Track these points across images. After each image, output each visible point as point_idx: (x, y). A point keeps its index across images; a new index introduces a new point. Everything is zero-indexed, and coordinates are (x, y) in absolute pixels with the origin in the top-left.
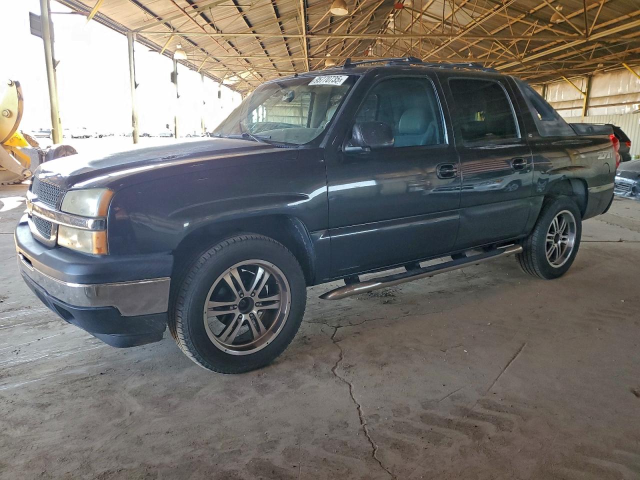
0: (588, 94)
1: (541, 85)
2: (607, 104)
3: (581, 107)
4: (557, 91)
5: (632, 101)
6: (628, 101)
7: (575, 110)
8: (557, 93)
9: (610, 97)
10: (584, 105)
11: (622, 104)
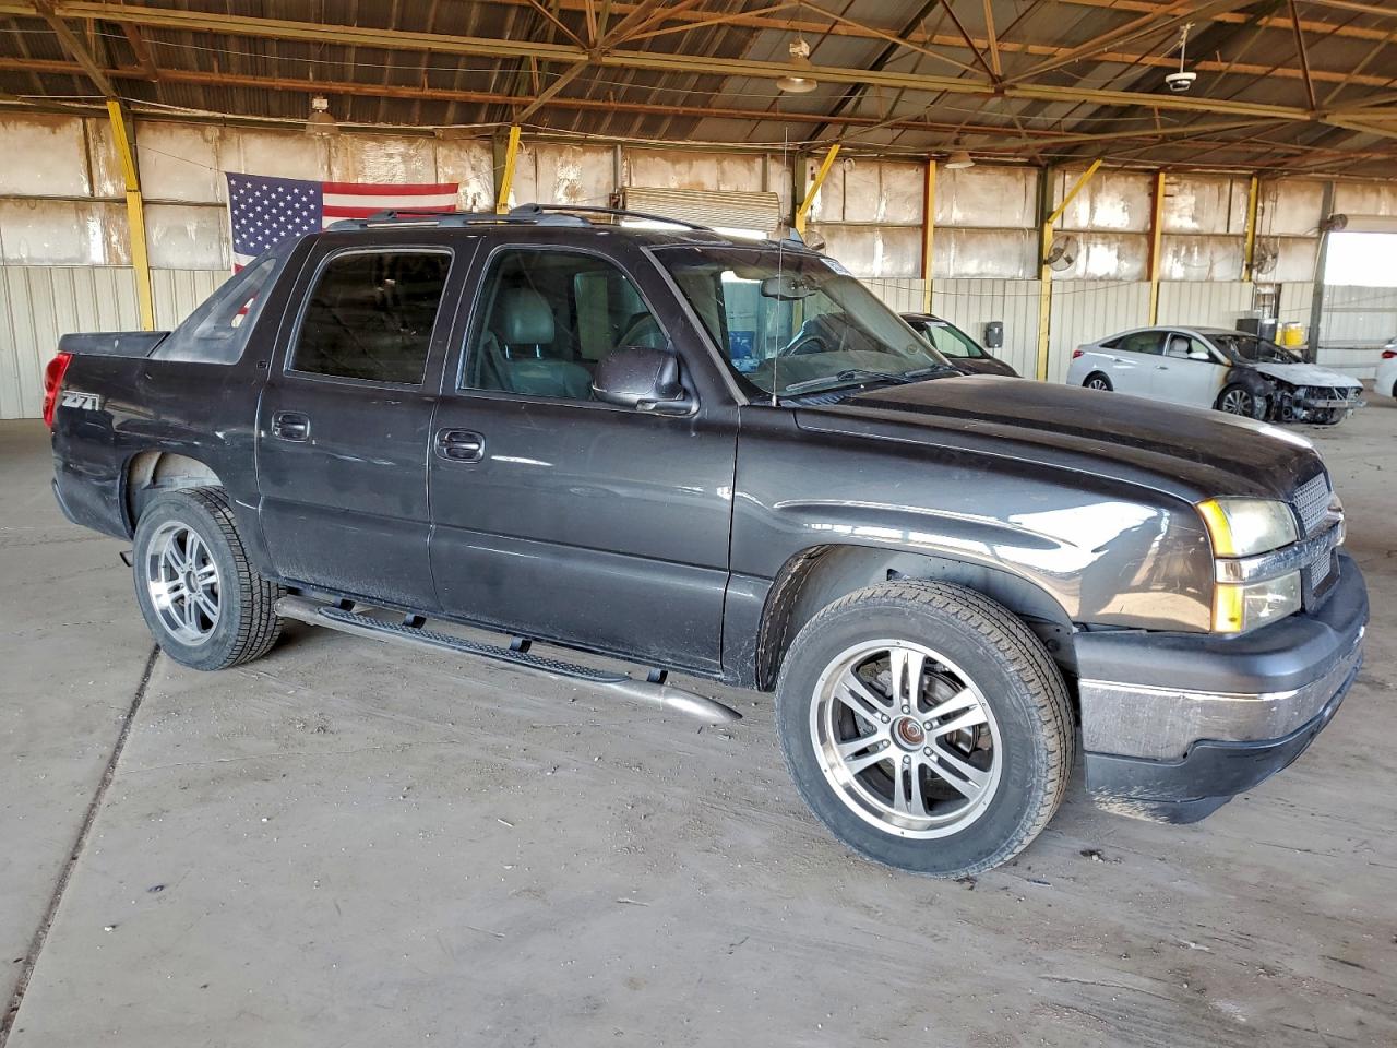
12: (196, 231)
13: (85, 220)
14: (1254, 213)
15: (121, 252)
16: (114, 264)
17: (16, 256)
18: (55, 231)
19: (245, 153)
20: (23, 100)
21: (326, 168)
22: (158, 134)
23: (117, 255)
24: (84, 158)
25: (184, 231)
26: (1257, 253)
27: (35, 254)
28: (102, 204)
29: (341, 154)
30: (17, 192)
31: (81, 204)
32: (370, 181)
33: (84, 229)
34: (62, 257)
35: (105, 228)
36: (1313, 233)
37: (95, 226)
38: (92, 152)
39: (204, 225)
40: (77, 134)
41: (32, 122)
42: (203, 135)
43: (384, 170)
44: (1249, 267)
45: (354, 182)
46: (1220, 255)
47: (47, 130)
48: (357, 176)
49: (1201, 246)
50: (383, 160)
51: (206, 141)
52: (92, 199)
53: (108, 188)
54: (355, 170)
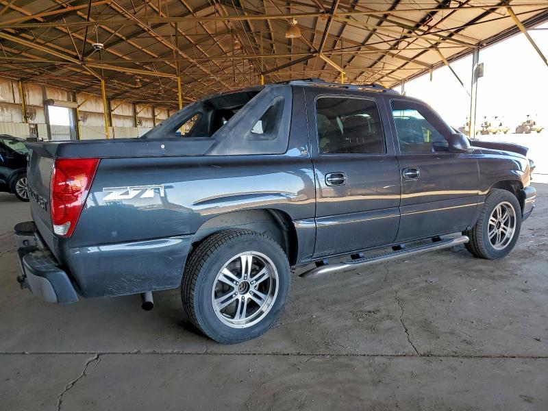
14: (23, 96)
26: (28, 113)
36: (42, 105)
44: (26, 118)
46: (14, 112)
49: (7, 108)
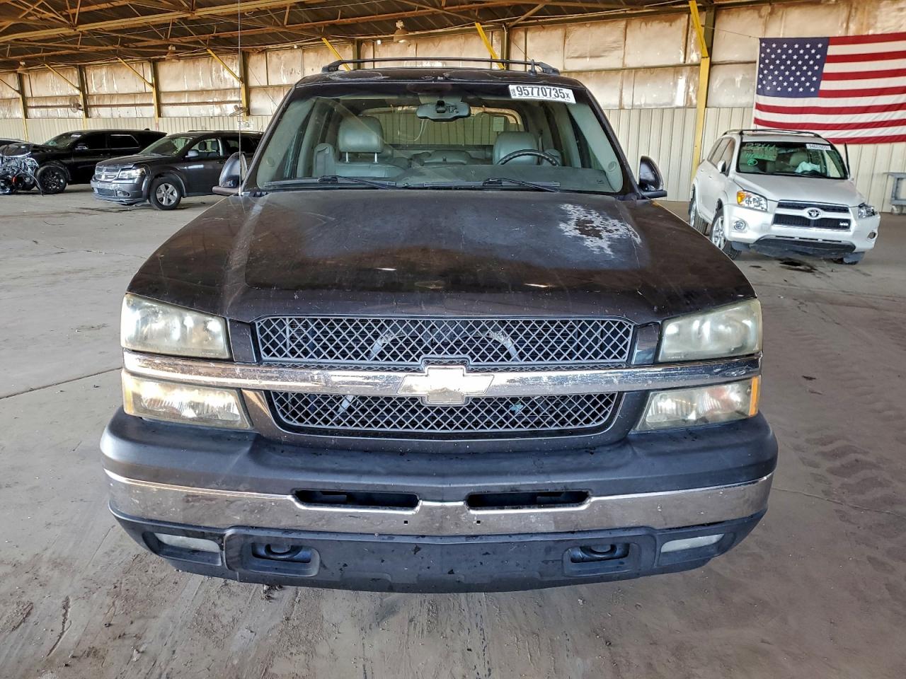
0: (156, 85)
1: (76, 66)
2: (186, 102)
3: (151, 105)
4: (104, 78)
5: (219, 100)
6: (216, 100)
7: (141, 107)
8: (104, 81)
9: (190, 92)
10: (154, 101)
11: (207, 103)
12: (741, 81)
13: (678, 78)
15: (693, 98)
16: (689, 105)
17: (639, 103)
18: (660, 87)
19: (785, 22)
20: (647, 8)
21: (845, 25)
22: (730, 16)
23: (691, 100)
24: (684, 40)
25: (733, 81)
27: (649, 101)
28: (688, 68)
29: (859, 13)
30: (646, 65)
31: (677, 68)
32: (879, 32)
33: (676, 84)
34: (661, 103)
35: (687, 82)
37: (682, 82)
38: (689, 35)
39: (747, 77)
40: (683, 25)
41: (661, 21)
42: (759, 13)
43: (893, 22)
45: (866, 33)
47: (668, 24)
48: (869, 29)
50: (894, 14)
51: (760, 17)
52: (684, 65)
53: (694, 57)
54: (868, 24)
